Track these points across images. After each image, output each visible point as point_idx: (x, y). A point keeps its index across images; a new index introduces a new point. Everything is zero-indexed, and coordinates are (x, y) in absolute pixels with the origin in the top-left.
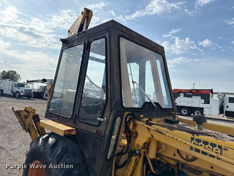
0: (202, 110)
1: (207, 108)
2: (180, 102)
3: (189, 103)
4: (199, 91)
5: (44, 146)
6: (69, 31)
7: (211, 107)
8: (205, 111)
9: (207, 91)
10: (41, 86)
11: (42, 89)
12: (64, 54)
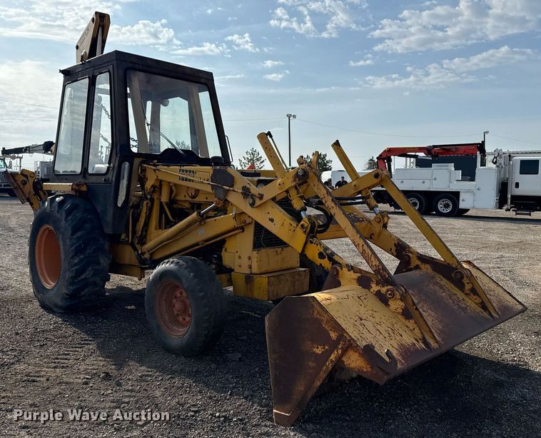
0: (454, 196)
1: (468, 191)
2: (402, 182)
3: (424, 182)
4: (449, 150)
5: (50, 206)
6: (77, 47)
7: (478, 189)
8: (463, 200)
9: (470, 147)
10: (42, 162)
11: (46, 169)
12: (68, 90)
